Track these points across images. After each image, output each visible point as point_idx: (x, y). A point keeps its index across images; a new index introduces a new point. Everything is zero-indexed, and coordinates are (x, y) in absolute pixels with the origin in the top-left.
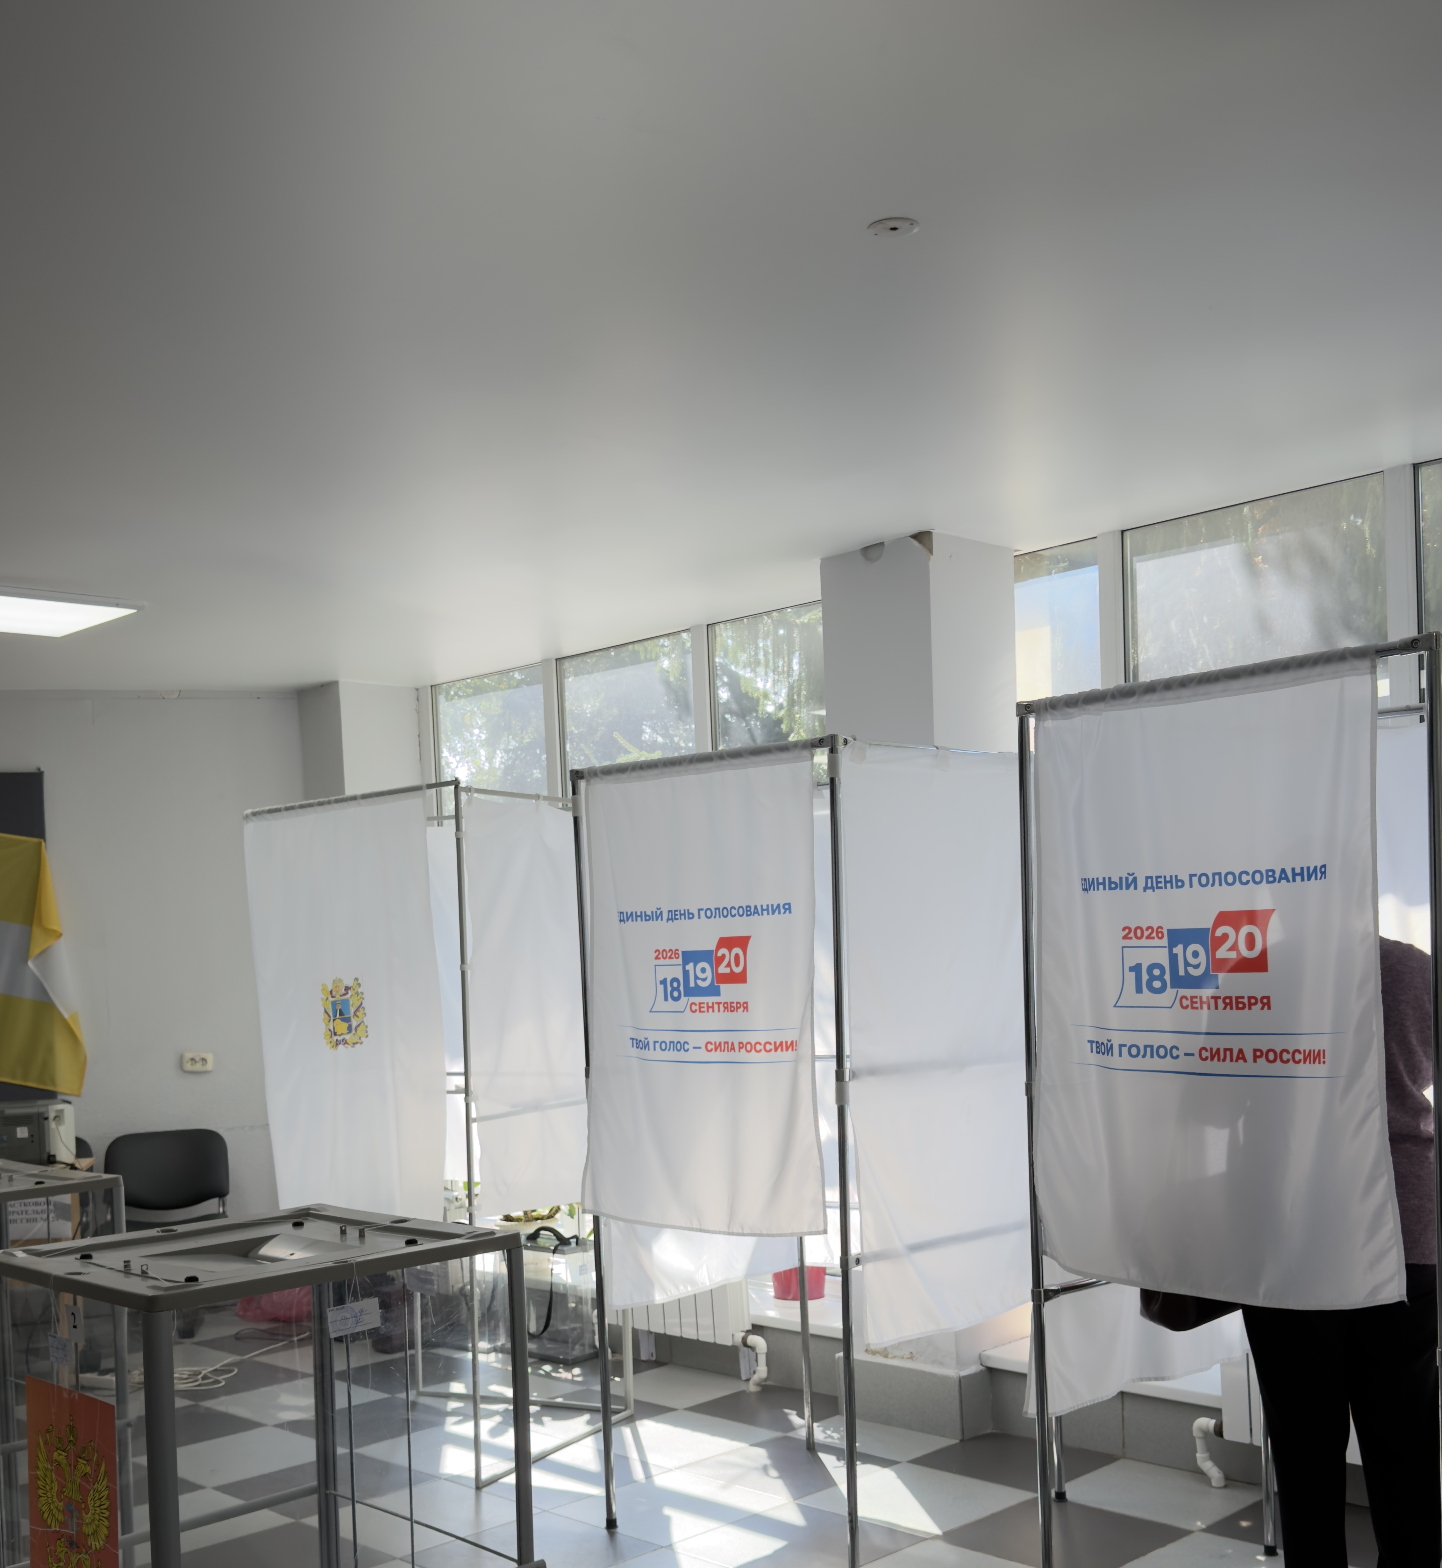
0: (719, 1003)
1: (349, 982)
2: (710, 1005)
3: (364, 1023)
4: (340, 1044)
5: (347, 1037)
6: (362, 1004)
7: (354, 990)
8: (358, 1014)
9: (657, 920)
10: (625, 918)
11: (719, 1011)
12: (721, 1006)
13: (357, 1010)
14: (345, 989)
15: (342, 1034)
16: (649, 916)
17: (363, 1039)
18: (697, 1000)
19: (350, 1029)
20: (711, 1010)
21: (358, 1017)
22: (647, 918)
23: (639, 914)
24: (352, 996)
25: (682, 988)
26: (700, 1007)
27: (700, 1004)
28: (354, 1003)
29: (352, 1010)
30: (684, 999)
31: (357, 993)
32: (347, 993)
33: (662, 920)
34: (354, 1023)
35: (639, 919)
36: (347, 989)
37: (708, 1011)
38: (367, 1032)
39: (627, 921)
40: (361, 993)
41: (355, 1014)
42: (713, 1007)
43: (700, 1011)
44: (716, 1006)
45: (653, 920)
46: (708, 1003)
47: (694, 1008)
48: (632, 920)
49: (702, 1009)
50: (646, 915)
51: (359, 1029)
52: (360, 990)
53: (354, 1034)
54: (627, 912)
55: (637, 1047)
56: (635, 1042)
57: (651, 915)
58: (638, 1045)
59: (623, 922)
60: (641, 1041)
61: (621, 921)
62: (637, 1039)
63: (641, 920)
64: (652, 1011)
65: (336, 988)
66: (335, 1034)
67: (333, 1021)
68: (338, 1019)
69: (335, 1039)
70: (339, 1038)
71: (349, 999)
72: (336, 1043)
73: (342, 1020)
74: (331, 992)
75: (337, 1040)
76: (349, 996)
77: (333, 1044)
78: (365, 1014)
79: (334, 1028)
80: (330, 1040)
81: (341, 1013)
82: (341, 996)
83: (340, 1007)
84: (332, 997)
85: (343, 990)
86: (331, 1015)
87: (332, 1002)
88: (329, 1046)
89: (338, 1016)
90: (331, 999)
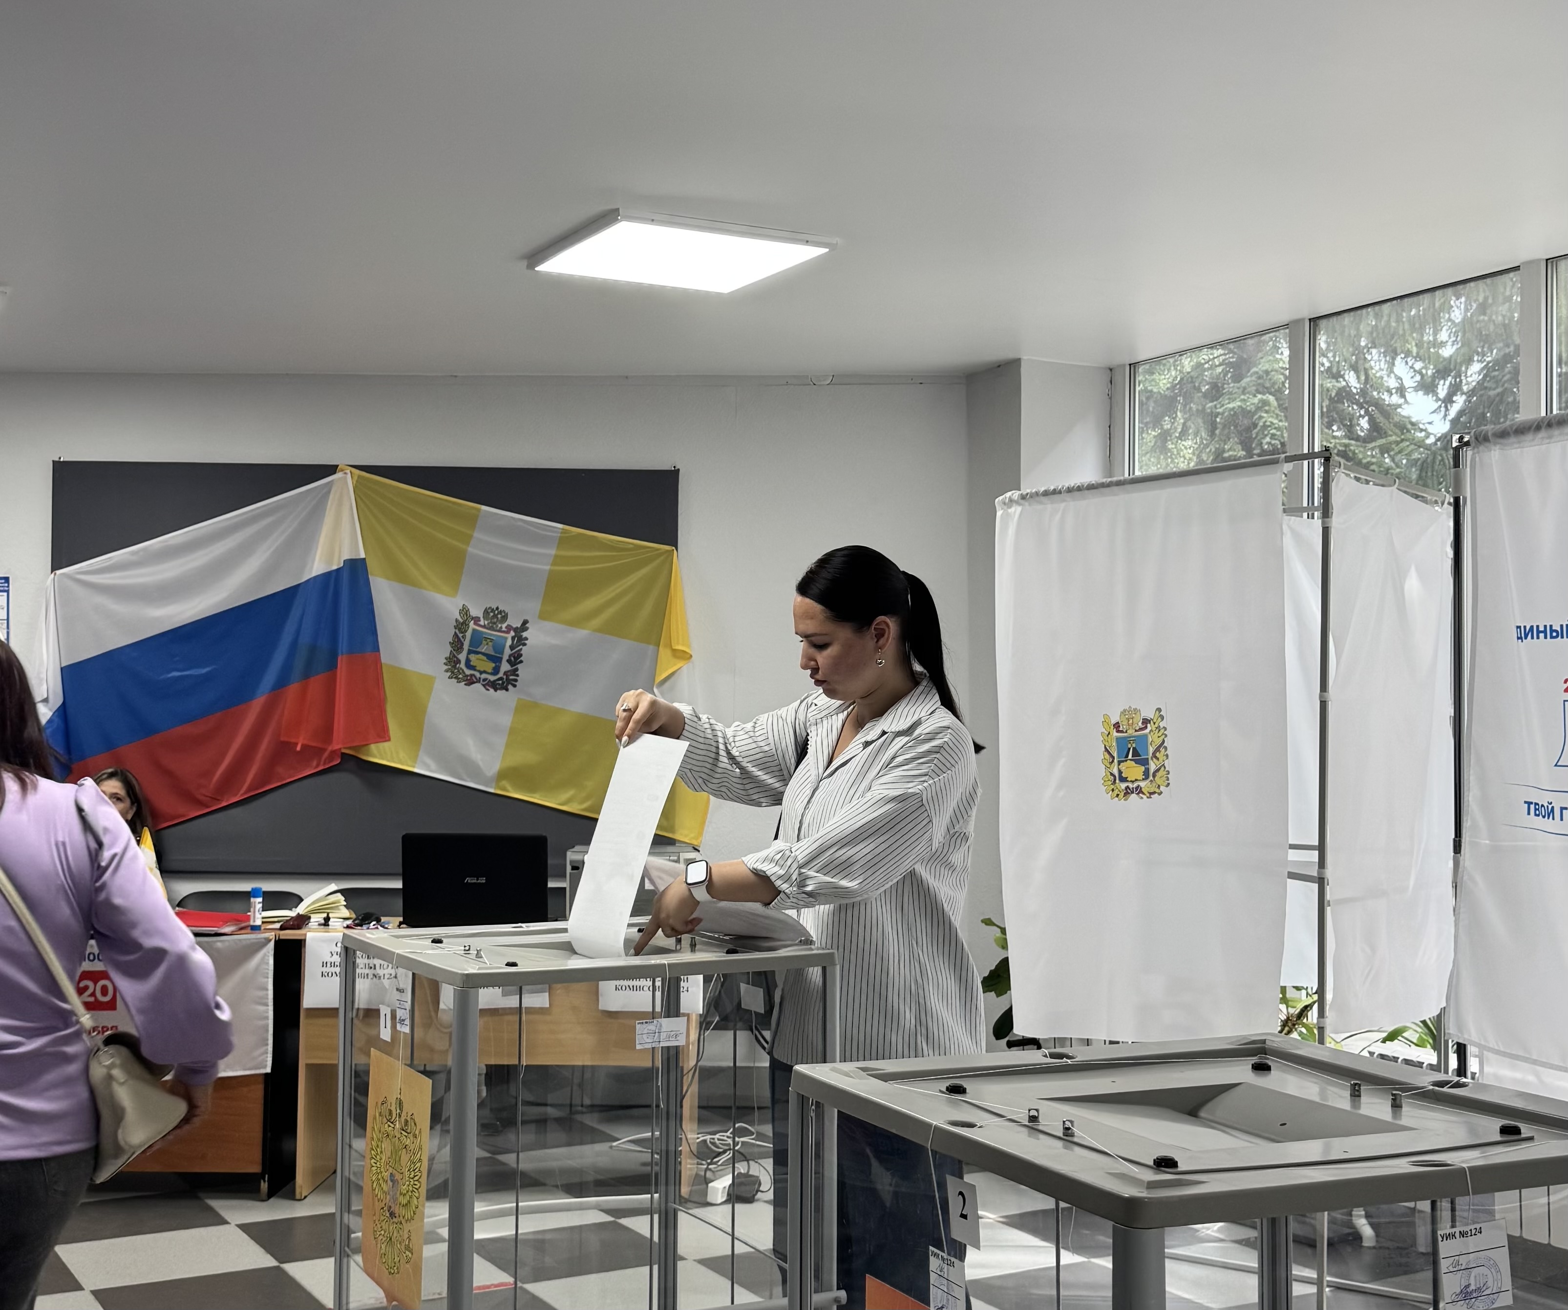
1: (1150, 714)
4: (1132, 792)
8: (1158, 755)
10: (1523, 636)
13: (1158, 750)
14: (1143, 723)
16: (1557, 631)
19: (1146, 774)
21: (1158, 759)
22: (1554, 634)
23: (1542, 628)
28: (1154, 740)
29: (1151, 750)
31: (1158, 728)
34: (1153, 767)
35: (1542, 635)
39: (1526, 638)
41: (1154, 756)
45: (1562, 637)
48: (1532, 638)
50: (1552, 631)
51: (1159, 774)
54: (1525, 627)
55: (1536, 815)
56: (1532, 807)
57: (1559, 629)
58: (1537, 812)
59: (1520, 641)
60: (1542, 806)
61: (1518, 638)
62: (1536, 804)
63: (1546, 637)
64: (1558, 764)
65: (1131, 722)
66: (1123, 779)
67: (1119, 763)
68: (1130, 760)
69: (1123, 785)
70: (1131, 786)
71: (1146, 736)
72: (1128, 792)
73: (1137, 762)
74: (1117, 726)
75: (1127, 787)
76: (1147, 731)
77: (1116, 792)
78: (1167, 756)
79: (1120, 772)
80: (1112, 787)
81: (1136, 753)
82: (1136, 731)
83: (1134, 745)
84: (1118, 731)
85: (1140, 724)
86: (1115, 755)
87: (1117, 739)
88: (1118, 795)
89: (1130, 756)
90: (1116, 734)
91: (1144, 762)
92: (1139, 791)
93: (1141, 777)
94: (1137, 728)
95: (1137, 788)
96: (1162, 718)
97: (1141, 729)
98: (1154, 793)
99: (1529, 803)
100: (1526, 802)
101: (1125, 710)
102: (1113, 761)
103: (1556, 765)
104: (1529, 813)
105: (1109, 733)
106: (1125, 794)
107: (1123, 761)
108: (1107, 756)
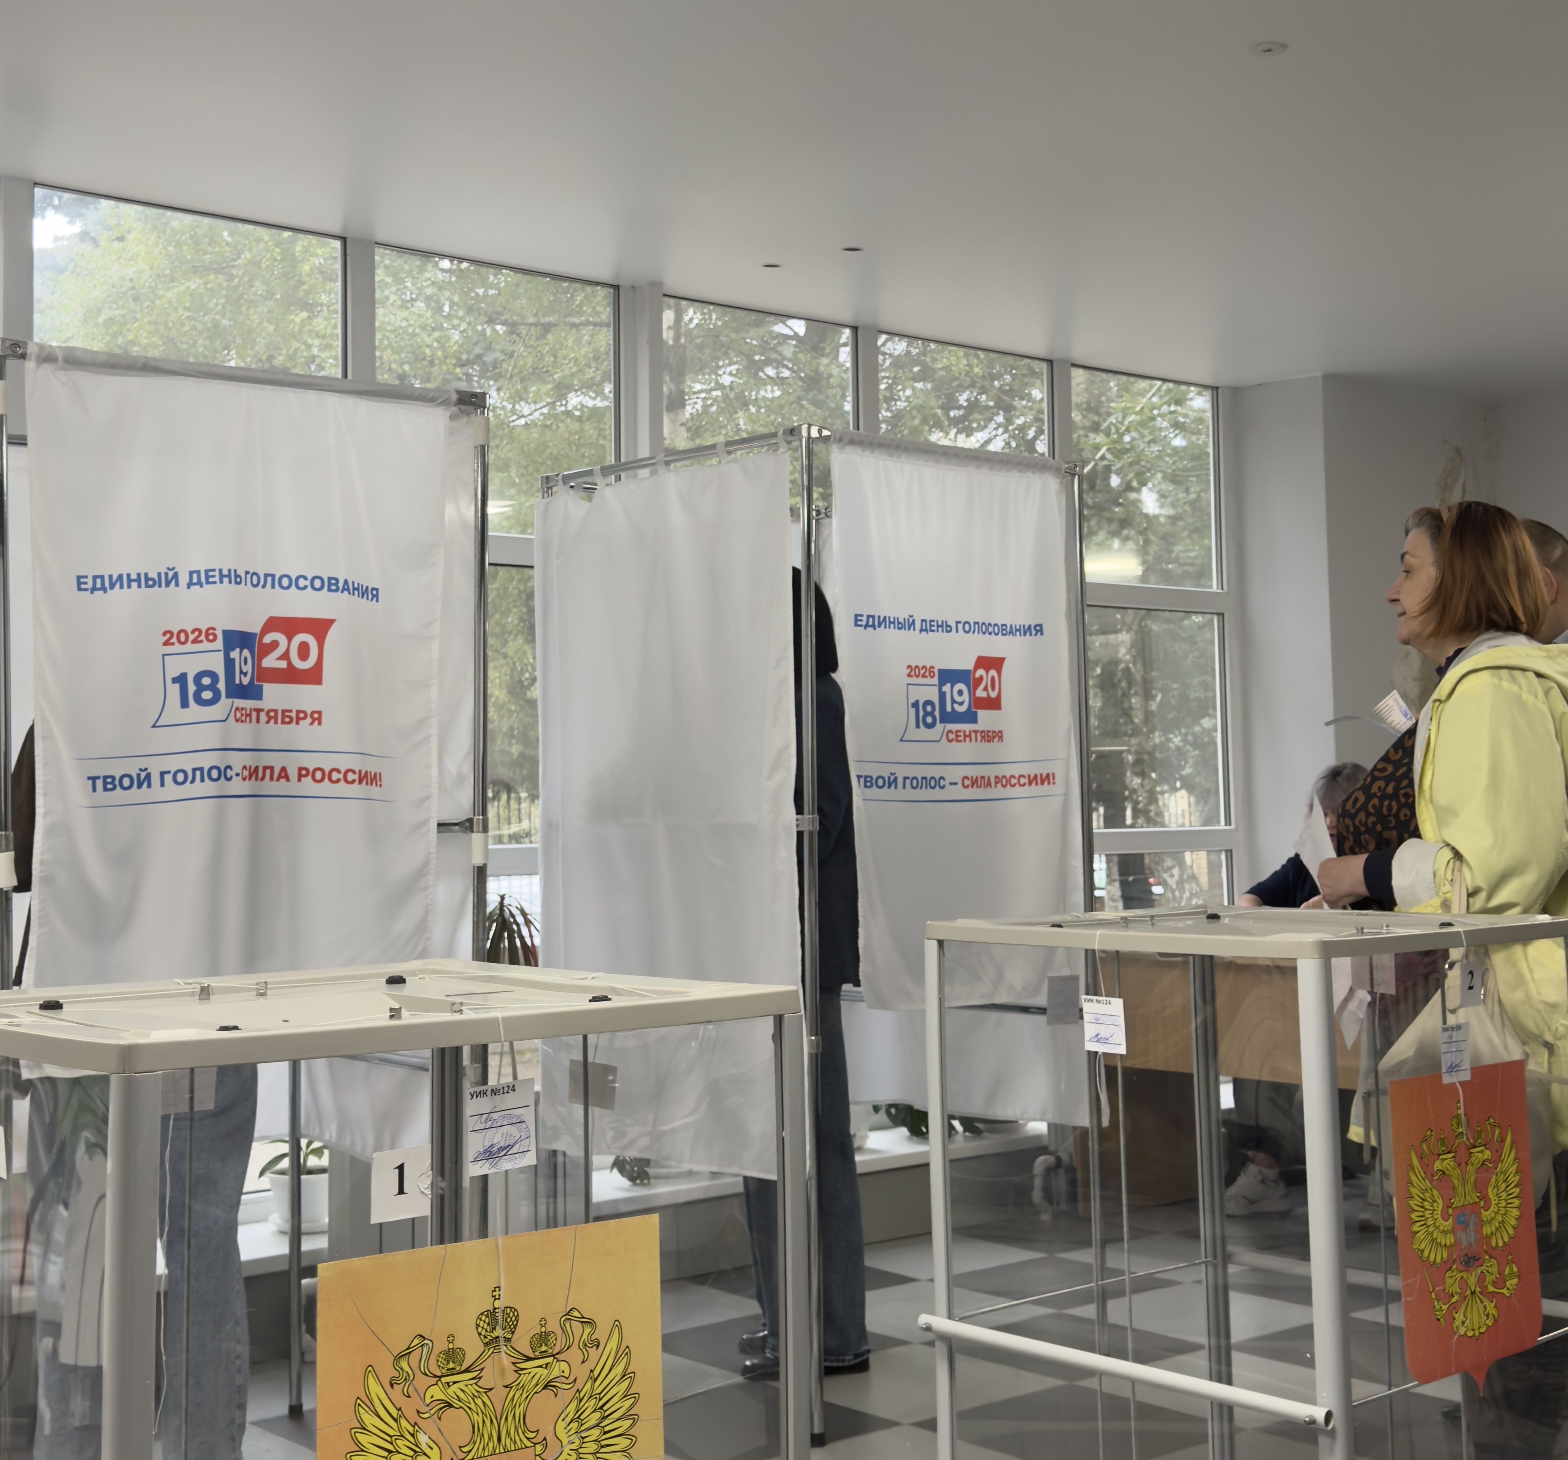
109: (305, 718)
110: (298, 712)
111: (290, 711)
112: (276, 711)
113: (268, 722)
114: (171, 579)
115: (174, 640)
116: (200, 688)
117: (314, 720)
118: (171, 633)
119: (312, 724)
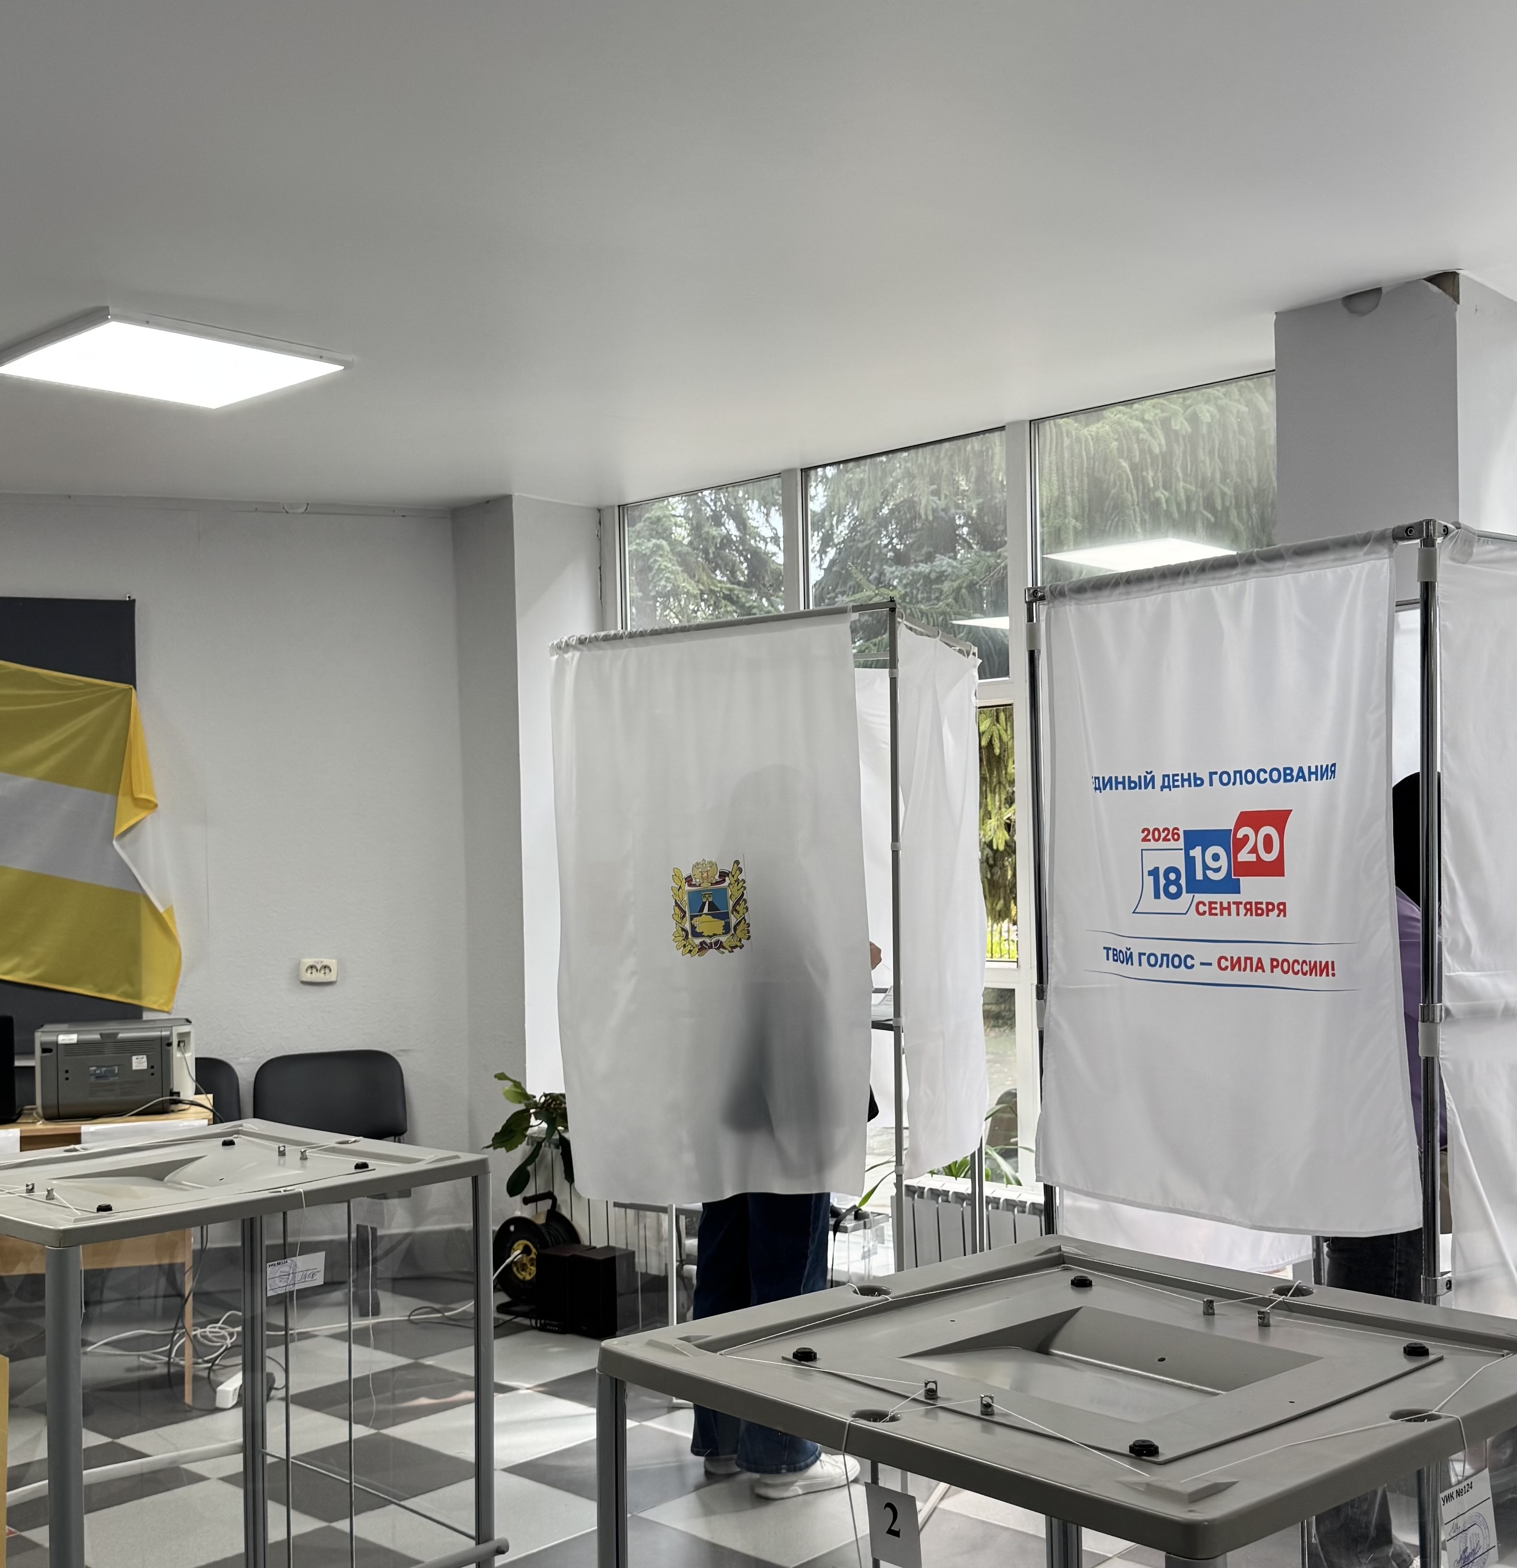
0: (1238, 904)
1: (728, 867)
2: (1225, 905)
3: (745, 920)
4: (711, 947)
5: (723, 939)
6: (743, 894)
7: (733, 876)
8: (738, 908)
9: (1146, 787)
10: (1101, 787)
11: (1238, 914)
12: (1241, 907)
13: (737, 903)
14: (720, 876)
15: (715, 935)
16: (1135, 782)
17: (744, 941)
18: (1206, 898)
19: (727, 929)
20: (1225, 912)
21: (738, 912)
22: (1131, 784)
23: (1120, 780)
24: (730, 884)
25: (1183, 882)
26: (1211, 909)
27: (1210, 903)
28: (733, 892)
29: (731, 903)
30: (1186, 897)
31: (737, 881)
32: (724, 881)
33: (1153, 787)
34: (733, 921)
35: (1120, 786)
36: (723, 875)
37: (1222, 914)
38: (749, 932)
39: (1104, 789)
40: (743, 880)
41: (734, 910)
42: (1229, 908)
43: (1211, 914)
44: (1234, 907)
45: (1140, 788)
46: (1221, 903)
47: (1202, 908)
48: (1112, 788)
49: (1214, 911)
50: (1130, 782)
51: (740, 928)
52: (740, 877)
53: (732, 935)
54: (1103, 778)
55: (1114, 960)
56: (1111, 952)
57: (1137, 781)
58: (1116, 958)
59: (1098, 791)
60: (1121, 951)
61: (1096, 789)
62: (1115, 950)
63: (1124, 788)
64: (1136, 911)
65: (705, 875)
66: (696, 934)
67: (692, 918)
68: (705, 914)
69: (698, 941)
70: (708, 941)
71: (725, 889)
72: (703, 947)
73: (714, 916)
74: (689, 880)
75: (701, 943)
76: (726, 884)
77: (689, 948)
78: (747, 908)
79: (693, 927)
80: (684, 942)
81: (712, 907)
82: (712, 884)
83: (710, 900)
84: (690, 885)
85: (717, 877)
86: (687, 909)
87: (690, 893)
88: (690, 951)
89: (706, 910)
90: (687, 888)
91: (725, 916)
92: (719, 945)
93: (720, 930)
94: (714, 882)
95: (716, 943)
96: (740, 870)
97: (717, 883)
98: (736, 946)
99: (1108, 949)
100: (1105, 948)
101: (698, 864)
102: (684, 916)
103: (1134, 912)
104: (1108, 959)
105: (680, 887)
106: (700, 950)
107: (697, 916)
108: (678, 910)
109: (1273, 910)
110: (1268, 904)
111: (1261, 903)
112: (1250, 903)
113: (1246, 915)
114: (1148, 782)
115: (1150, 837)
116: (1169, 883)
117: (1280, 911)
118: (1148, 830)
119: (1278, 916)
